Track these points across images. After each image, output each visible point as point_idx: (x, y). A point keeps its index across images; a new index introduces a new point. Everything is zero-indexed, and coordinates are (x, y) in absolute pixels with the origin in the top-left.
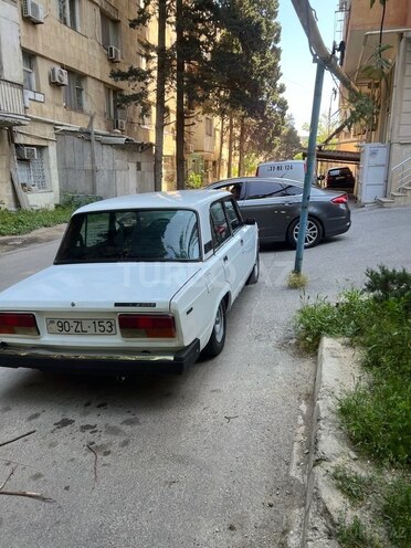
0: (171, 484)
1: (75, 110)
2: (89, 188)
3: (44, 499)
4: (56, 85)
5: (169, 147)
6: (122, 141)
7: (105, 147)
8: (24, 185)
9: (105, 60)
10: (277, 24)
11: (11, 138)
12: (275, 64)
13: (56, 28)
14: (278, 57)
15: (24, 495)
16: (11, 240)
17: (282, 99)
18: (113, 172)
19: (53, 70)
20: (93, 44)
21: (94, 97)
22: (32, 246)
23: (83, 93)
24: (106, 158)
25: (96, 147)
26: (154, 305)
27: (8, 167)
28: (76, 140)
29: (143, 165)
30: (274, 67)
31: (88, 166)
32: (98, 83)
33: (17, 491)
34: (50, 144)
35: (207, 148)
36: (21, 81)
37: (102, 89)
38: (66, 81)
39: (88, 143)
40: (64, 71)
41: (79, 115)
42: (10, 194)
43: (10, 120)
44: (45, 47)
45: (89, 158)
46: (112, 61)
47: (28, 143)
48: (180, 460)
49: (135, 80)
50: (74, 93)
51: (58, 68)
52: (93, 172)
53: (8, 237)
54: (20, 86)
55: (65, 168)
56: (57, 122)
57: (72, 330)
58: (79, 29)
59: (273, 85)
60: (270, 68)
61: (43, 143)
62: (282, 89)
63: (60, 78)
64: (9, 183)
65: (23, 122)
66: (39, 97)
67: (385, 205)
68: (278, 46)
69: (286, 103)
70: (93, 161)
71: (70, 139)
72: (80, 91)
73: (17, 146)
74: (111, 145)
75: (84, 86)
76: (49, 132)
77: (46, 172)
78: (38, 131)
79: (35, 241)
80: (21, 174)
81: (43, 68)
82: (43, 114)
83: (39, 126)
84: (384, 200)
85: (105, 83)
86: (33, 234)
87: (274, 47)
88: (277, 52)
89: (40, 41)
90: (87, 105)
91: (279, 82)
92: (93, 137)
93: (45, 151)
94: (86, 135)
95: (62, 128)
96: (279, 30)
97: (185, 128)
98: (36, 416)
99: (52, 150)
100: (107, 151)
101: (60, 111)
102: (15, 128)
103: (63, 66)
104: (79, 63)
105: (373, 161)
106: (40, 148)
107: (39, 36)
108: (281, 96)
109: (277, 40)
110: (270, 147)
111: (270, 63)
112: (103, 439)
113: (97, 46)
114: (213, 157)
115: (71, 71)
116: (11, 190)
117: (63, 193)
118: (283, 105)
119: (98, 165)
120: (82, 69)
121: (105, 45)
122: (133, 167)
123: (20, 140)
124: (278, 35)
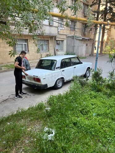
1: (73, 31)
2: (72, 51)
6: (81, 39)
8: (57, 50)
9: (83, 16)
11: (55, 39)
23: (76, 26)
24: (77, 43)
25: (75, 40)
27: (54, 46)
28: (71, 39)
29: (88, 45)
31: (73, 45)
34: (65, 40)
42: (54, 52)
45: (73, 43)
46: (85, 16)
47: (59, 40)
50: (73, 26)
52: (74, 46)
54: (57, 27)
55: (68, 45)
56: (67, 34)
61: (63, 40)
64: (54, 49)
65: (57, 35)
66: (63, 29)
71: (70, 38)
73: (57, 41)
75: (76, 24)
76: (65, 37)
77: (63, 46)
78: (62, 37)
80: (57, 47)
82: (64, 32)
92: (74, 38)
93: (63, 42)
95: (68, 36)
100: (78, 41)
101: (68, 31)
102: (56, 37)
113: (81, 13)
117: (66, 52)
121: (84, 12)
122: (85, 45)
123: (57, 39)
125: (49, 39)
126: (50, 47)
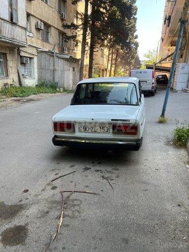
0: (145, 191)
1: (45, 41)
2: (51, 78)
3: (95, 194)
4: (38, 29)
5: (87, 61)
6: (68, 57)
7: (60, 59)
8: (23, 75)
9: (59, 19)
10: (136, 6)
11: (19, 53)
12: (134, 25)
13: (39, 2)
14: (135, 22)
15: (85, 192)
16: (21, 99)
17: (136, 42)
18: (63, 71)
19: (37, 22)
20: (55, 11)
21: (54, 36)
22: (32, 102)
23: (49, 34)
24: (60, 65)
25: (56, 59)
26: (129, 120)
27: (17, 66)
28: (47, 56)
29: (75, 69)
30: (134, 27)
31: (52, 68)
32: (56, 30)
33: (81, 191)
34: (35, 57)
35: (101, 63)
36: (25, 26)
37: (57, 33)
38: (43, 28)
39: (52, 57)
40: (42, 23)
41: (47, 44)
42: (17, 79)
43: (20, 44)
44: (34, 11)
45: (52, 64)
46: (62, 20)
47: (26, 56)
48: (145, 183)
49: (73, 29)
50: (45, 34)
51: (39, 22)
52: (54, 71)
53: (19, 98)
54: (25, 29)
55: (41, 68)
56: (38, 47)
57: (90, 131)
58: (49, 3)
59: (132, 35)
60: (132, 27)
61: (32, 56)
62: (136, 37)
63: (40, 26)
64: (17, 74)
65: (26, 46)
66: (31, 35)
67: (188, 91)
68: (135, 17)
69: (138, 44)
70: (54, 65)
71: (44, 55)
72: (48, 33)
73: (21, 57)
74: (63, 58)
75: (49, 31)
76: (34, 51)
77: (32, 70)
78: (30, 50)
79: (31, 100)
80: (22, 70)
81: (33, 21)
82: (32, 42)
83: (31, 48)
84: (187, 89)
85: (59, 30)
86: (30, 97)
87: (134, 17)
88: (135, 19)
89: (33, 8)
90: (50, 40)
91: (135, 34)
92: (55, 55)
93: (32, 60)
94: (51, 54)
95: (40, 50)
96: (137, 9)
97: (94, 53)
98: (73, 166)
99: (35, 60)
100: (61, 62)
101: (40, 42)
102: (21, 48)
103: (41, 21)
104: (48, 19)
105: (183, 71)
106: (31, 58)
107: (32, 6)
108: (136, 40)
109: (135, 14)
110: (129, 64)
111: (132, 25)
112: (107, 175)
114: (102, 68)
115: (45, 24)
116: (17, 77)
117: (39, 80)
118: (137, 45)
119: (56, 68)
120: (49, 22)
121: (59, 12)
122: (71, 69)
123: (22, 54)
124: (136, 12)
125: (8, 52)
126: (10, 69)
